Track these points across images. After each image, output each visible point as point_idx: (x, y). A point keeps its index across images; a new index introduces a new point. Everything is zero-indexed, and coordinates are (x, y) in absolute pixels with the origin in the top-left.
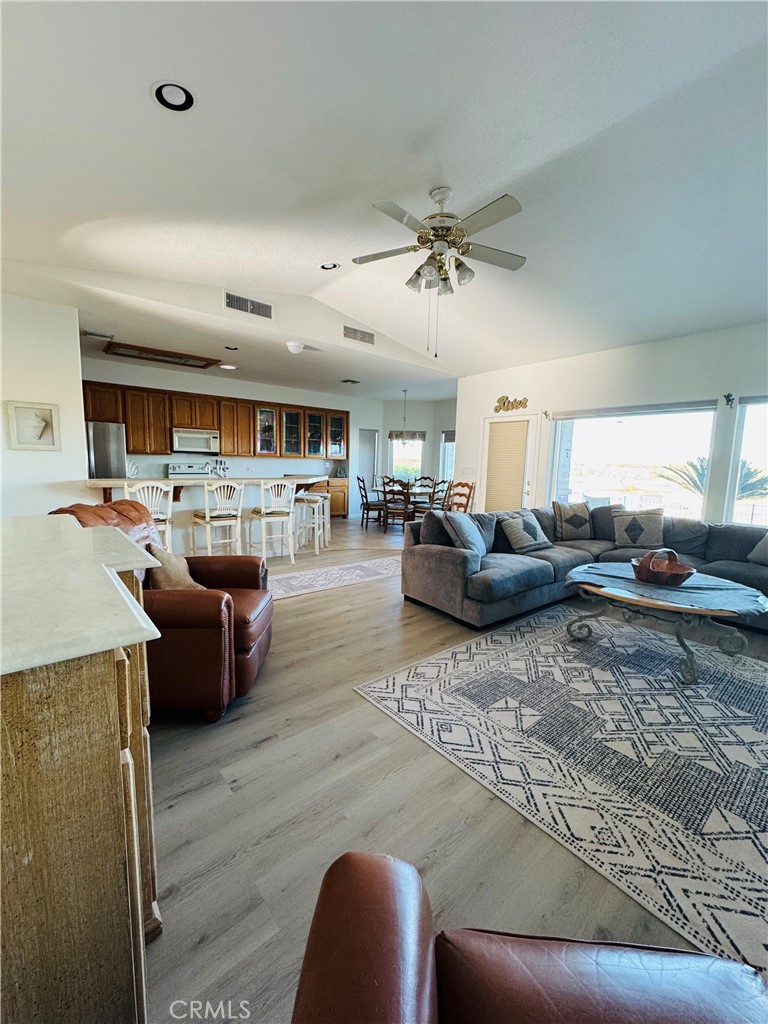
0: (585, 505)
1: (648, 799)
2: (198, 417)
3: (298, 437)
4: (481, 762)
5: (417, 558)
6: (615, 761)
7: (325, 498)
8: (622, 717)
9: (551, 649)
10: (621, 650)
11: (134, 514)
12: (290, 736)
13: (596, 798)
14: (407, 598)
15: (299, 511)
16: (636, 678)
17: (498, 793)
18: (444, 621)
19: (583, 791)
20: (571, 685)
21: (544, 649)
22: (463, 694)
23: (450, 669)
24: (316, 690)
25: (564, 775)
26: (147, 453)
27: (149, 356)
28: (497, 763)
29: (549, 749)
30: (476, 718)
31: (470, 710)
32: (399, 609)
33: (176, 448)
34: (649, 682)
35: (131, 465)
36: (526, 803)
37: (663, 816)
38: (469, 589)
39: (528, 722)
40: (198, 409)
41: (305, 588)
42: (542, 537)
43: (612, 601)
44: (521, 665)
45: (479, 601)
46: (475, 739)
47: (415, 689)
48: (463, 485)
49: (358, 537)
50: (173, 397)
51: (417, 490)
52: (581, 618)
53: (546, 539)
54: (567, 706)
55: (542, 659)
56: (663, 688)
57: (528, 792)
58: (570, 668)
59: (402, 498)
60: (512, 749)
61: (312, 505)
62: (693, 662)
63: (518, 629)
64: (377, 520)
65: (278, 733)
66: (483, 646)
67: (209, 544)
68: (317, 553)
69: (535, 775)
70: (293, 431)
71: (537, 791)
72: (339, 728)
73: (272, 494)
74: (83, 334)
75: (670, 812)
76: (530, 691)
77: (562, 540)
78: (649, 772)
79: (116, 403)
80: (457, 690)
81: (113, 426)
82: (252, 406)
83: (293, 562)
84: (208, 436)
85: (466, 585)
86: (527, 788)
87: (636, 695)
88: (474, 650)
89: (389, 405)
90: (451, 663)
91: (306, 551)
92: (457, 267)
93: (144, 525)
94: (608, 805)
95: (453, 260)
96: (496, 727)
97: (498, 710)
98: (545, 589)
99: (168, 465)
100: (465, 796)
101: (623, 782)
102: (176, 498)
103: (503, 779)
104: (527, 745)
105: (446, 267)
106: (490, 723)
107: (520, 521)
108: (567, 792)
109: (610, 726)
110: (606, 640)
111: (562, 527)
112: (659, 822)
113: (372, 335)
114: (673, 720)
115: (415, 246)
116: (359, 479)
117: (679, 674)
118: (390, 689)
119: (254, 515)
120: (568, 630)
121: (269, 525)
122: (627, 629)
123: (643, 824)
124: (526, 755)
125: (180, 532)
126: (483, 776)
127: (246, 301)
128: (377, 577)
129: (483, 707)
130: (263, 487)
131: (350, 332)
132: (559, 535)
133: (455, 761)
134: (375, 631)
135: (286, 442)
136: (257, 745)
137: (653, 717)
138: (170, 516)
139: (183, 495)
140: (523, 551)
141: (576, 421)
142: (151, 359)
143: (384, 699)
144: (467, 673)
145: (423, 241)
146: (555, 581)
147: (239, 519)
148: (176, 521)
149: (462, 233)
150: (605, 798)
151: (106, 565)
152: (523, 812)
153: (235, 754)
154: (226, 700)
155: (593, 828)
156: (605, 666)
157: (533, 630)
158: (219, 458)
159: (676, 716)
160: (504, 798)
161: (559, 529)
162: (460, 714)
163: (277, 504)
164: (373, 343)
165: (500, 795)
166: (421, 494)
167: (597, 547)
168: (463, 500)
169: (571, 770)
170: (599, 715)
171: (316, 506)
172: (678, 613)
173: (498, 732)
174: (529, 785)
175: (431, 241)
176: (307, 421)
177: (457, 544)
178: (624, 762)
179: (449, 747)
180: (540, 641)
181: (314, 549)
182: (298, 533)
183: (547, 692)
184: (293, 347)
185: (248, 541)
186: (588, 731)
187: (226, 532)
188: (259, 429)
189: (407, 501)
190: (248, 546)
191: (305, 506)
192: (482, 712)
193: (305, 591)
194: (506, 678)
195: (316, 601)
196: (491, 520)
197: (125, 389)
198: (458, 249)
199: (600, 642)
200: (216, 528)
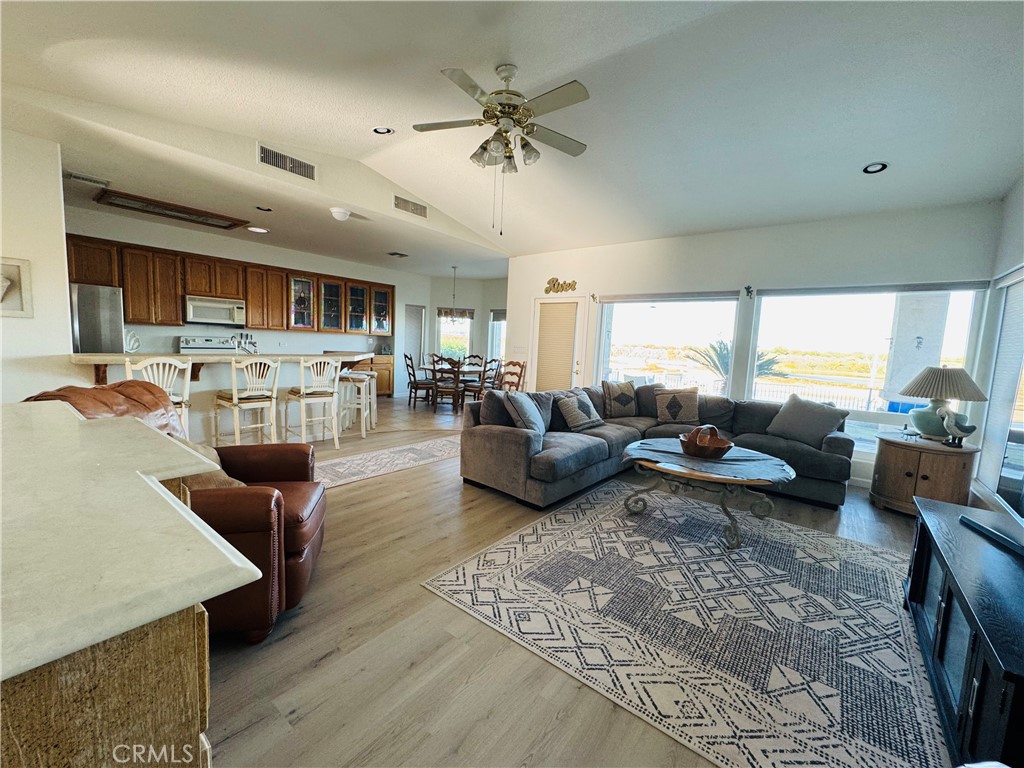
0: (630, 384)
1: (718, 665)
2: (219, 284)
3: (338, 311)
4: (564, 649)
5: (477, 440)
6: (685, 631)
7: (372, 377)
8: (684, 587)
9: (612, 525)
10: (672, 521)
11: (147, 398)
12: (354, 648)
13: (675, 671)
14: (466, 481)
15: (343, 391)
16: (689, 547)
17: (584, 681)
18: (507, 503)
19: (662, 665)
20: (635, 559)
21: (606, 525)
22: (536, 579)
23: (520, 554)
24: (379, 590)
25: (643, 652)
26: (152, 324)
27: (157, 210)
28: (579, 648)
29: (625, 627)
30: (552, 603)
31: (545, 595)
32: (458, 493)
33: (190, 317)
34: (701, 550)
35: (129, 337)
36: (612, 687)
37: (734, 680)
38: (533, 469)
39: (602, 601)
40: (218, 276)
41: (354, 475)
42: (595, 416)
43: (664, 474)
44: (587, 543)
45: (542, 481)
46: (554, 625)
47: (488, 577)
48: (514, 364)
49: (406, 417)
50: (187, 260)
51: (465, 368)
52: (637, 493)
53: (599, 418)
54: (635, 581)
55: (605, 535)
56: (713, 554)
57: (613, 675)
58: (632, 543)
59: (452, 376)
60: (591, 631)
61: (358, 385)
62: (736, 528)
63: (579, 506)
64: (426, 399)
65: (340, 646)
66: (549, 526)
67: (237, 431)
68: (364, 435)
69: (618, 655)
70: (332, 304)
71: (621, 672)
72: (410, 632)
73: (313, 372)
74: (67, 176)
75: (739, 675)
76: (601, 569)
77: (611, 417)
78: (715, 638)
79: (110, 264)
80: (530, 575)
81: (104, 291)
82: (286, 275)
83: (337, 446)
84: (231, 306)
85: (529, 466)
86: (611, 670)
87: (693, 563)
88: (540, 531)
89: (436, 281)
90: (519, 547)
91: (352, 433)
92: (523, 147)
93: (162, 411)
94: (686, 677)
95: (518, 139)
96: (573, 610)
97: (572, 591)
98: (601, 465)
99: (179, 338)
100: (552, 690)
101: (695, 651)
102: (195, 376)
103: (587, 665)
104: (604, 625)
105: (512, 146)
106: (566, 607)
107: (574, 399)
108: (648, 670)
109: (676, 597)
110: (658, 512)
111: (611, 405)
112: (731, 686)
113: (425, 208)
114: (726, 585)
115: (480, 120)
116: (406, 356)
117: (724, 540)
118: (461, 581)
119: (292, 396)
120: (625, 504)
121: (309, 407)
122: (675, 500)
123: (718, 691)
124: (605, 635)
125: (199, 417)
126: (568, 665)
127: (284, 157)
128: (431, 460)
129: (558, 589)
130: (303, 364)
131: (401, 203)
132: (608, 413)
133: (537, 652)
134: (437, 518)
135: (325, 315)
136: (316, 663)
137: (709, 583)
138: (186, 398)
139: (202, 373)
140: (579, 430)
141: (615, 305)
142: (159, 214)
143: (456, 592)
144: (537, 556)
145: (489, 115)
146: (610, 457)
147: (274, 401)
148: (194, 404)
149: (529, 112)
150: (682, 669)
151: (144, 473)
152: (611, 697)
153: (288, 680)
154: (275, 615)
155: (677, 703)
156: (662, 537)
157: (593, 507)
158: (244, 332)
159: (728, 580)
160: (590, 684)
161: (608, 407)
162: (536, 600)
163: (318, 383)
164: (425, 216)
165: (587, 682)
166: (470, 373)
167: (643, 423)
168: (515, 379)
169: (648, 646)
170: (664, 586)
171: (362, 386)
172: (723, 484)
173: (575, 615)
174: (613, 667)
175: (496, 116)
176: (349, 293)
177: (519, 424)
178: (693, 631)
179: (530, 637)
180: (600, 517)
181: (360, 430)
182: (342, 414)
183: (615, 568)
184: (338, 213)
185: (283, 424)
186: (657, 604)
187: (257, 415)
188: (293, 300)
189: (456, 380)
190: (284, 430)
191: (350, 385)
192: (557, 596)
193: (355, 478)
194: (575, 558)
195: (369, 488)
196: (548, 399)
197: (123, 247)
198: (524, 128)
199: (654, 514)
200: (245, 410)
